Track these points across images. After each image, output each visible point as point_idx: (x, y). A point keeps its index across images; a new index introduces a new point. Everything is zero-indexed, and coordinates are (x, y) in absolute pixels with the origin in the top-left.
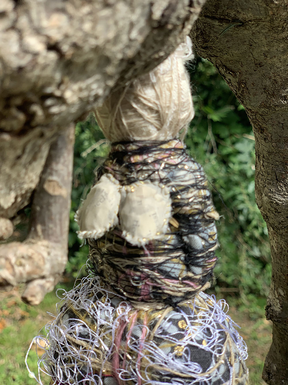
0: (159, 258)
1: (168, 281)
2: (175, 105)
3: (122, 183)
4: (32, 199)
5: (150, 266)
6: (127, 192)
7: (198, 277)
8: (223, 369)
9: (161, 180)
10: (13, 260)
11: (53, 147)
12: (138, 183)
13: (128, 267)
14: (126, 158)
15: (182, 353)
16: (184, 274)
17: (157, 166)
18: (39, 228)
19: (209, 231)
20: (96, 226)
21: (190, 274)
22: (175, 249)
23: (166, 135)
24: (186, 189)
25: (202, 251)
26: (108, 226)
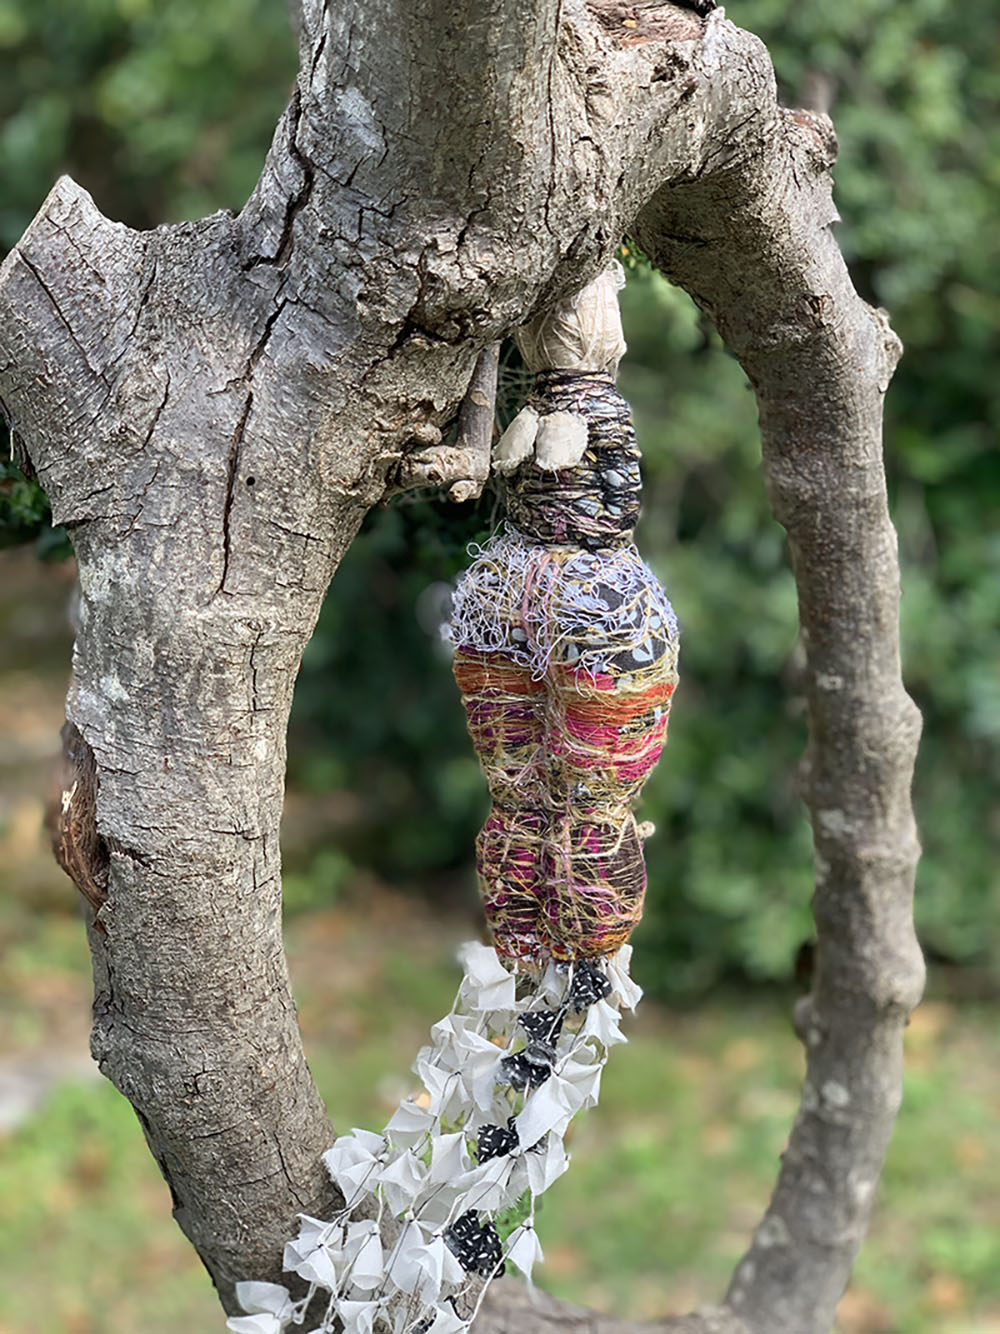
0: (574, 493)
1: (582, 519)
2: (598, 334)
3: (541, 414)
4: (459, 410)
5: (566, 501)
6: (545, 421)
7: (615, 518)
8: (634, 615)
9: (580, 410)
10: (443, 457)
11: (480, 361)
12: (557, 413)
13: (543, 503)
14: (547, 389)
15: (591, 590)
16: (601, 513)
17: (577, 397)
18: (465, 436)
19: (630, 470)
20: (511, 455)
21: (607, 514)
22: (593, 486)
23: (589, 366)
24: (606, 421)
25: (621, 489)
26: (523, 455)
